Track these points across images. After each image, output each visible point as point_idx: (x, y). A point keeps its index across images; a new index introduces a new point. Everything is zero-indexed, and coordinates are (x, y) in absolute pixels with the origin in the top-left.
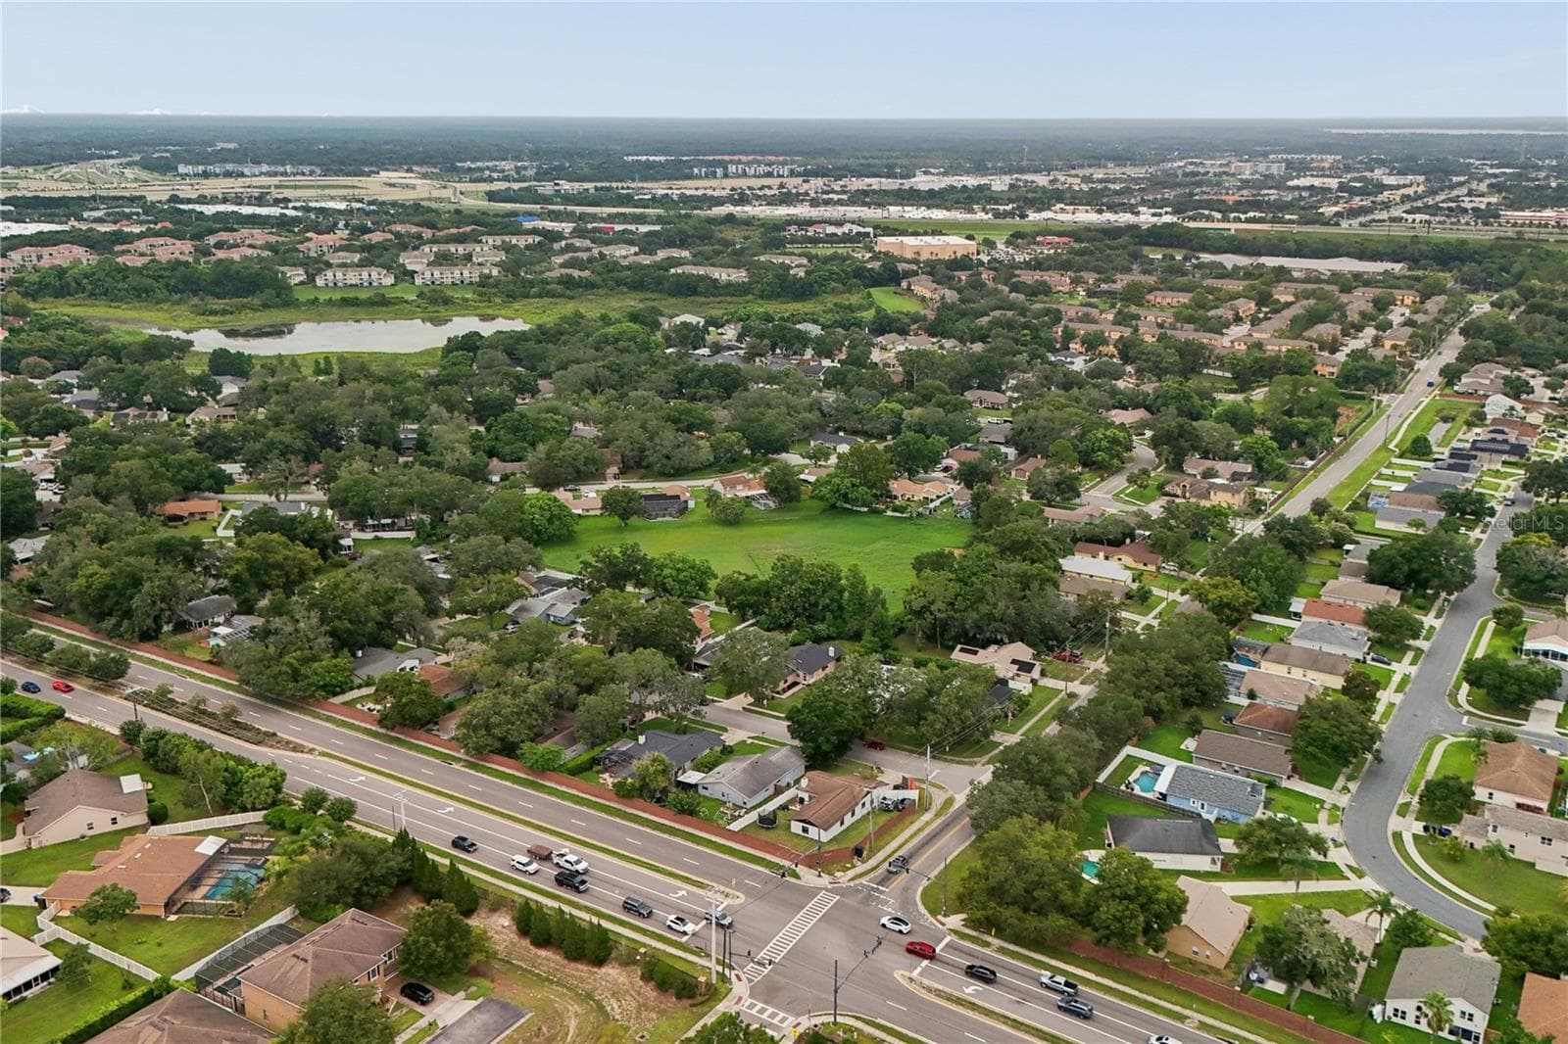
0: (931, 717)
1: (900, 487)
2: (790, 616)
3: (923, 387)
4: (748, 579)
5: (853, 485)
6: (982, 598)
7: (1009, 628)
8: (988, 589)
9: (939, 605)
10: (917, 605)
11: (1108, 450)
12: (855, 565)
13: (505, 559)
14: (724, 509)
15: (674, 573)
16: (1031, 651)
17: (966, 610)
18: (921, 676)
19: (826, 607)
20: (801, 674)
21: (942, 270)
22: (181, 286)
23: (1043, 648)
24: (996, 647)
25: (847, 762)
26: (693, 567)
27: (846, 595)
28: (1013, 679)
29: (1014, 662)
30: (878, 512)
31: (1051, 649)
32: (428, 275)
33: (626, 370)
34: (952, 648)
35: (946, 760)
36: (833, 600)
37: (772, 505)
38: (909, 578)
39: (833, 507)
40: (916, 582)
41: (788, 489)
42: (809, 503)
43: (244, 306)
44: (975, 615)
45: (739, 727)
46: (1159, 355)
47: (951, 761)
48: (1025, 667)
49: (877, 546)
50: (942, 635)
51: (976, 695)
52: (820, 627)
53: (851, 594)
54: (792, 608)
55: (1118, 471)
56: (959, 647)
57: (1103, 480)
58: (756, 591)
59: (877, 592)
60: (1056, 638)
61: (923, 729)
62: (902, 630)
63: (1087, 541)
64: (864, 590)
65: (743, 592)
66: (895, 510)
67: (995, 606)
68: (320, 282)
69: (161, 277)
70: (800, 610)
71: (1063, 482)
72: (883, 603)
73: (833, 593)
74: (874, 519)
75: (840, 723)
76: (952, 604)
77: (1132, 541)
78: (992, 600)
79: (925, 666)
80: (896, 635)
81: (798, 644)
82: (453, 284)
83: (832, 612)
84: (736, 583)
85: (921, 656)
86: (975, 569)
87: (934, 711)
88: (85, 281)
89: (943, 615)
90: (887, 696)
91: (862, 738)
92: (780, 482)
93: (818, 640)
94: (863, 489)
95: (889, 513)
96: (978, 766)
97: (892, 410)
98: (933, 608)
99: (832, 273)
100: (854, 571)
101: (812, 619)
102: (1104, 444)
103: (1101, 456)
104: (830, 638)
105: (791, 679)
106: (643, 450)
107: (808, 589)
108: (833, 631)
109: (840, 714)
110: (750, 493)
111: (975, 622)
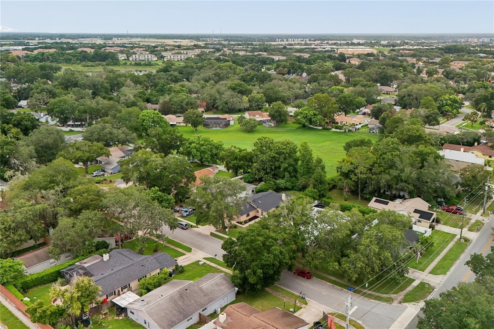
0: (353, 256)
1: (340, 118)
2: (262, 173)
3: (354, 81)
4: (241, 151)
5: (315, 115)
6: (392, 166)
7: (411, 187)
8: (397, 159)
9: (361, 169)
10: (345, 170)
11: (450, 105)
12: (305, 143)
13: (109, 136)
14: (246, 124)
15: (197, 146)
16: (427, 205)
17: (381, 173)
18: (345, 218)
19: (285, 169)
20: (260, 211)
21: (362, 56)
22: (82, 59)
23: (434, 202)
24: (401, 200)
25: (277, 289)
26: (211, 145)
27: (300, 163)
28: (415, 224)
29: (416, 211)
30: (328, 129)
31: (440, 204)
32: (169, 57)
33: (222, 75)
34: (369, 200)
35: (364, 294)
36: (290, 165)
37: (273, 125)
38: (342, 155)
39: (304, 126)
40: (345, 157)
41: (280, 115)
42: (292, 125)
43: (99, 64)
44: (388, 177)
45: (201, 248)
46: (465, 75)
47: (370, 296)
48: (424, 215)
49: (325, 144)
50: (362, 190)
51: (395, 239)
52: (281, 182)
53: (303, 162)
54: (263, 169)
55: (455, 116)
56: (374, 198)
57: (448, 120)
58: (244, 158)
59: (319, 161)
60: (445, 197)
61: (345, 266)
62: (334, 187)
63: (451, 143)
64: (311, 159)
65: (236, 158)
66: (336, 128)
67: (402, 171)
68: (131, 59)
69: (76, 56)
70: (268, 170)
71: (430, 116)
72: (323, 168)
73: (291, 161)
74: (325, 132)
75: (268, 258)
76: (370, 170)
77: (478, 144)
78: (401, 167)
79: (349, 210)
80: (330, 190)
81: (262, 191)
82: (178, 60)
83: (290, 173)
84: (233, 153)
85: (347, 204)
86: (385, 151)
87: (356, 250)
88: (50, 57)
89: (364, 176)
90: (316, 233)
91: (290, 268)
92: (276, 112)
93: (278, 190)
94: (319, 117)
95: (333, 130)
96: (395, 304)
97: (338, 89)
98: (357, 171)
99: (319, 57)
100: (305, 147)
101: (275, 176)
102: (449, 102)
103: (447, 108)
104: (286, 189)
105: (252, 214)
106: (215, 100)
107: (274, 157)
108: (289, 184)
109: (268, 248)
110: (262, 119)
111: (387, 181)
